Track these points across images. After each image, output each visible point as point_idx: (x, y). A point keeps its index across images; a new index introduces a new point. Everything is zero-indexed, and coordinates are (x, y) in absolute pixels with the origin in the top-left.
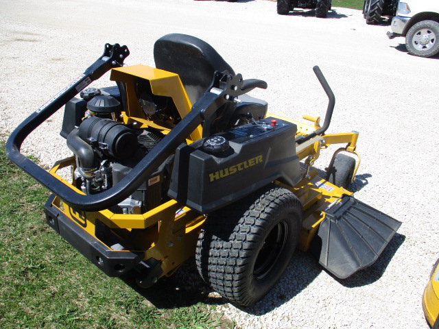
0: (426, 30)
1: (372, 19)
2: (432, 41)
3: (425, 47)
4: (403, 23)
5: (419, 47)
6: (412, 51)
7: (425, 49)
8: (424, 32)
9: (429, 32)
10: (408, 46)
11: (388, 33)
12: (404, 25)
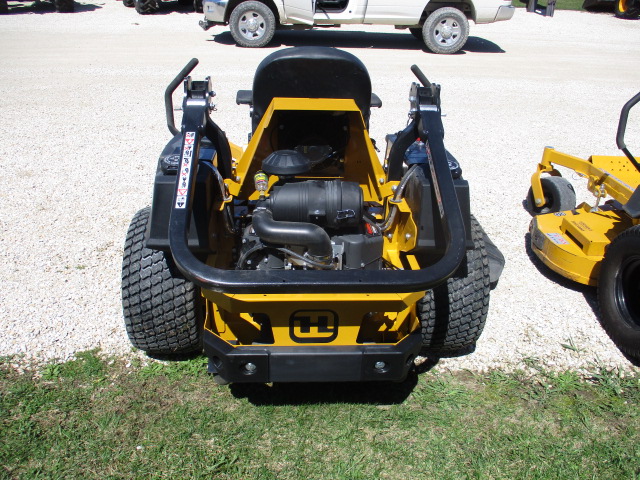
0: (251, 13)
1: (147, 6)
2: (262, 25)
3: (255, 35)
4: (220, 7)
5: (249, 36)
6: (242, 42)
7: (256, 37)
8: (249, 15)
9: (255, 15)
10: (235, 36)
11: (201, 23)
12: (224, 10)
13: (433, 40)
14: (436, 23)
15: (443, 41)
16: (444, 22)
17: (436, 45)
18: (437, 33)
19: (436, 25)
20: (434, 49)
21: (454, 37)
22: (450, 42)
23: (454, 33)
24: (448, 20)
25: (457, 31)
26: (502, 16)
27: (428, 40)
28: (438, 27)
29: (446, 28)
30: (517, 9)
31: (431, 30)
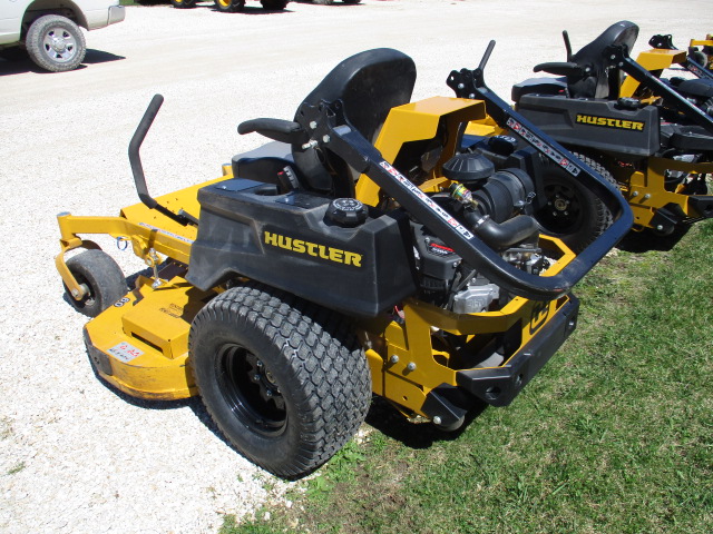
13: (46, 57)
14: (43, 36)
15: (59, 56)
16: (52, 33)
17: (53, 62)
18: (48, 47)
19: (44, 38)
20: (51, 67)
21: (70, 48)
22: (68, 57)
23: (69, 44)
24: (56, 31)
25: (70, 41)
26: (114, 18)
27: (40, 59)
28: (48, 40)
29: (57, 40)
30: (127, 8)
31: (41, 46)
